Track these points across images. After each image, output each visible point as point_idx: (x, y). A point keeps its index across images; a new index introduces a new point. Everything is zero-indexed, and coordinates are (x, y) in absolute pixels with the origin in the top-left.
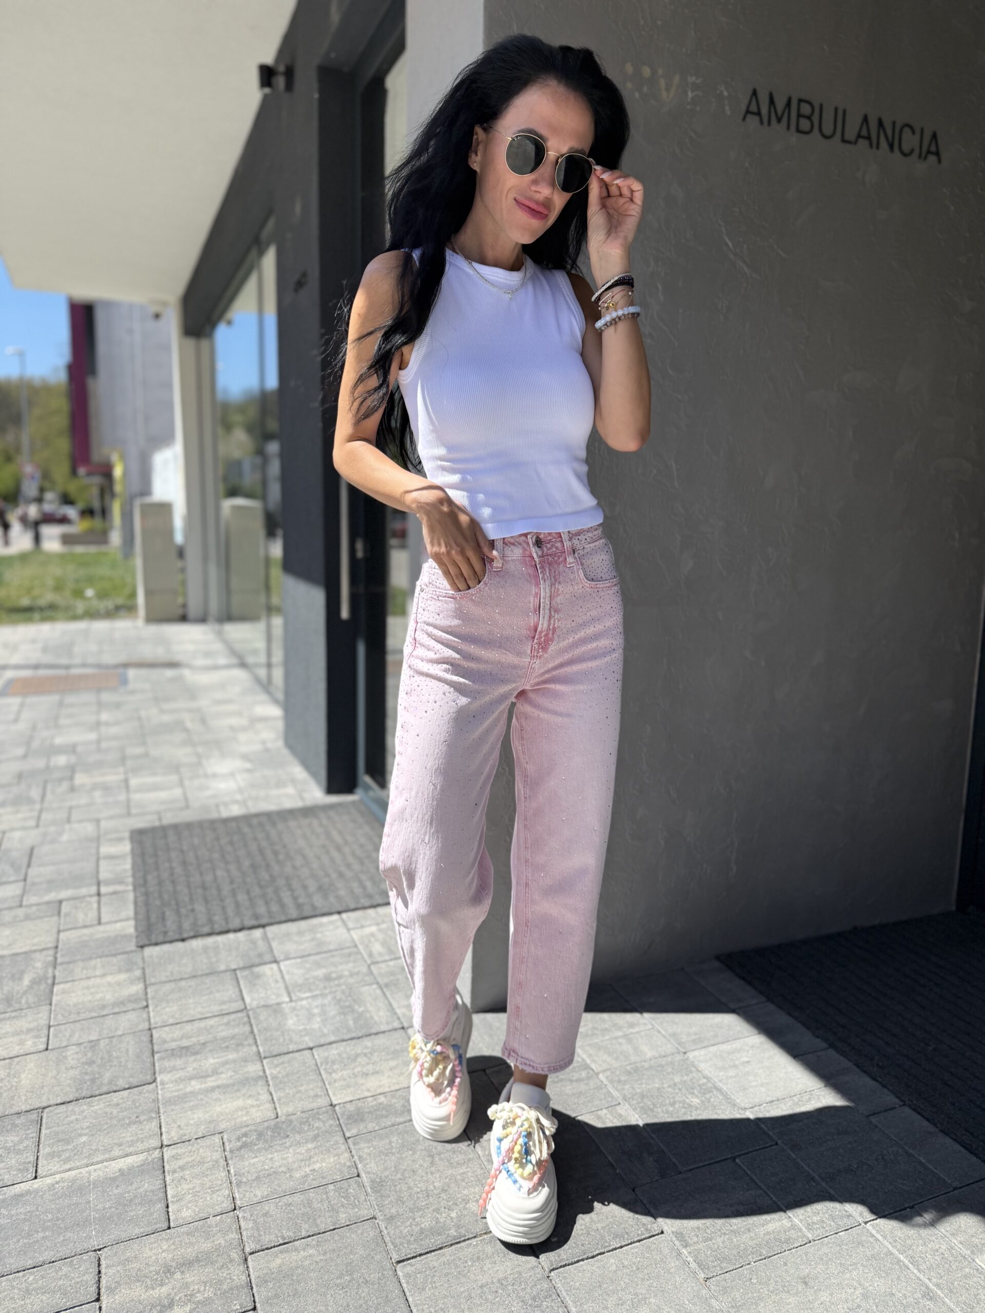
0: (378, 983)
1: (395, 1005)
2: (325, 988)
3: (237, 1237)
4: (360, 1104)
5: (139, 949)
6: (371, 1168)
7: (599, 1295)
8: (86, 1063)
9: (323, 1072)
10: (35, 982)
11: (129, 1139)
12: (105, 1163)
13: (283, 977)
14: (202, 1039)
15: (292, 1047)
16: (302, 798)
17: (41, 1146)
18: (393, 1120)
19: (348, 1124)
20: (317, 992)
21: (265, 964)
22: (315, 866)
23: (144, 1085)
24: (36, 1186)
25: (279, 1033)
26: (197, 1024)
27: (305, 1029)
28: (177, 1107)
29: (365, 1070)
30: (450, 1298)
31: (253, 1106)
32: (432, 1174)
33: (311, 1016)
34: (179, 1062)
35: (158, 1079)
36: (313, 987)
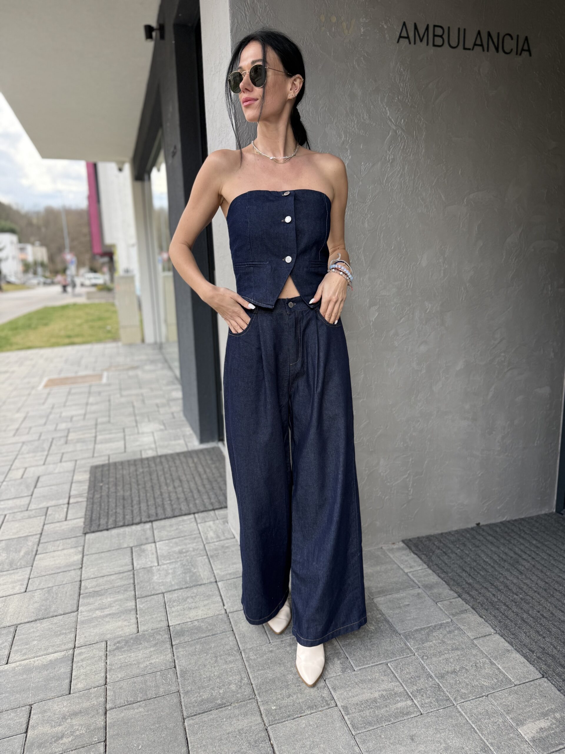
0: (207, 555)
1: (214, 569)
2: (178, 558)
3: (103, 700)
4: (183, 626)
5: (84, 535)
6: (182, 663)
7: (292, 741)
8: (44, 600)
9: (167, 607)
10: (27, 553)
11: (58, 643)
12: (44, 657)
13: (156, 552)
14: (106, 587)
15: (153, 593)
16: (187, 446)
17: (13, 646)
18: (199, 635)
19: (175, 637)
20: (173, 560)
21: (149, 543)
22: (186, 486)
23: (72, 612)
24: (6, 668)
25: (148, 584)
26: (105, 578)
27: (162, 582)
28: (86, 626)
29: (190, 606)
30: (210, 739)
31: (126, 626)
32: (214, 667)
33: (167, 574)
34: (92, 600)
35: (79, 610)
36: (172, 558)
